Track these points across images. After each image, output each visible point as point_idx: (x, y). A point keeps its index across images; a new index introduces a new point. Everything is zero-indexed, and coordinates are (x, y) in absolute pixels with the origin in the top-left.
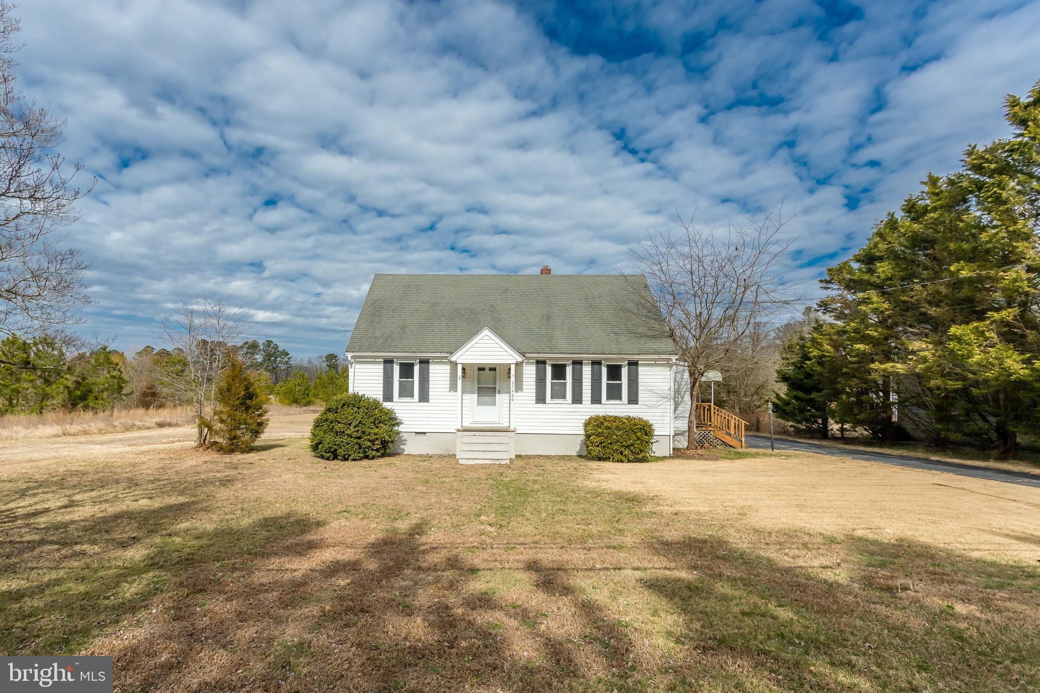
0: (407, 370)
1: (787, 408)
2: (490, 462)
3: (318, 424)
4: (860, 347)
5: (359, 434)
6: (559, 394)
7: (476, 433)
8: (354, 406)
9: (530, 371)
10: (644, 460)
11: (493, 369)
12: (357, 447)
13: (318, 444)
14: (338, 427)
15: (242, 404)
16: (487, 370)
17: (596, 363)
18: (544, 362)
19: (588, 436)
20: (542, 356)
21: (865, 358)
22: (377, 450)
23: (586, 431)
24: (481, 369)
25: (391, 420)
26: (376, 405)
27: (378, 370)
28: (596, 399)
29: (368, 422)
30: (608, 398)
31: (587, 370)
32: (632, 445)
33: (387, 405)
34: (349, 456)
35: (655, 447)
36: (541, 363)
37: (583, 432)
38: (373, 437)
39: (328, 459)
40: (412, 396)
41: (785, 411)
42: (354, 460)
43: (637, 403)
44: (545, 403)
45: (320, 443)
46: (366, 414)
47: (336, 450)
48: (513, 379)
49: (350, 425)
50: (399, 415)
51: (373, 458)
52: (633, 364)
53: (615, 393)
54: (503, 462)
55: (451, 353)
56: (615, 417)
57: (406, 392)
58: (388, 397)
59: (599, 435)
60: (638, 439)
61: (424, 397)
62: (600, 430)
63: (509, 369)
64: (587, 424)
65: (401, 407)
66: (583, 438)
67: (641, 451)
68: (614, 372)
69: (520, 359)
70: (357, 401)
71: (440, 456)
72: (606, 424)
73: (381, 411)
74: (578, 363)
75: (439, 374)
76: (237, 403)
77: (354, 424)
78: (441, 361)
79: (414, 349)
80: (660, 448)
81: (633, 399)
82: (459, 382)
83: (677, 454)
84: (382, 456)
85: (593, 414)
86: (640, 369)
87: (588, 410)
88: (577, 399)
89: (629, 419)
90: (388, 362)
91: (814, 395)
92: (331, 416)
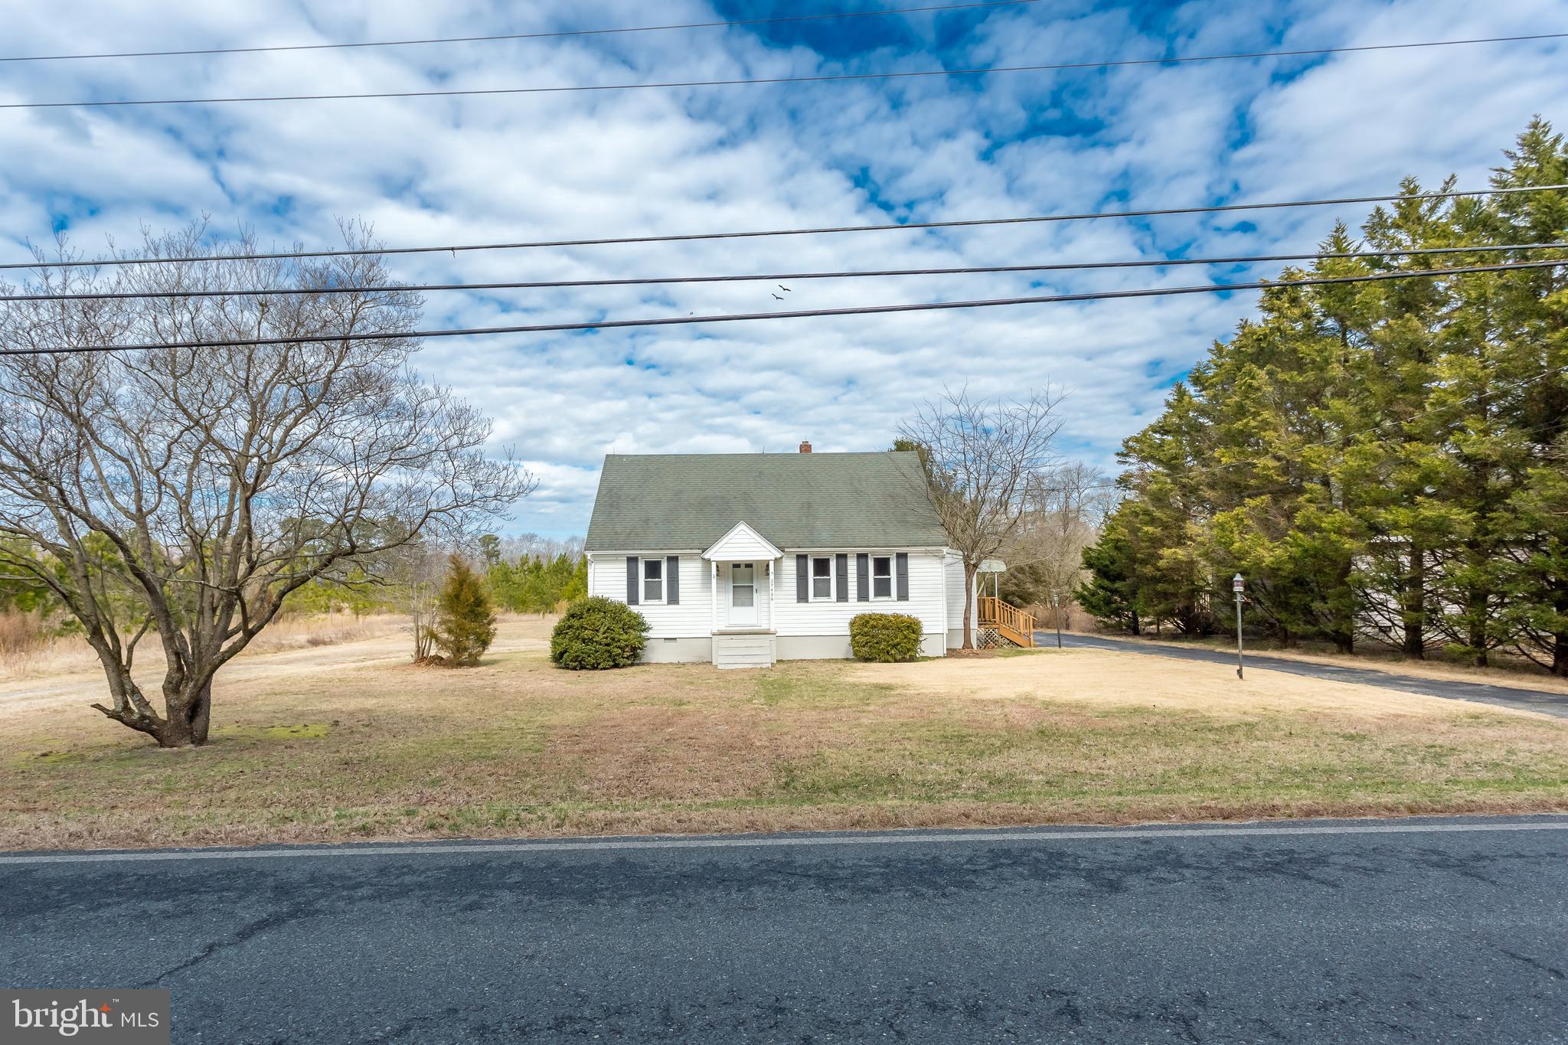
0: (653, 569)
1: (1093, 600)
2: (751, 666)
3: (559, 632)
4: (1150, 529)
5: (609, 640)
6: (822, 591)
8: (599, 611)
9: (790, 566)
10: (912, 659)
11: (749, 565)
12: (607, 655)
13: (562, 654)
14: (587, 634)
15: (472, 612)
16: (743, 567)
17: (862, 557)
18: (805, 557)
19: (854, 636)
20: (802, 551)
21: (1157, 542)
22: (627, 658)
23: (852, 631)
24: (736, 566)
25: (638, 625)
26: (622, 609)
27: (620, 570)
28: (863, 596)
29: (617, 627)
30: (877, 594)
31: (852, 566)
32: (898, 644)
33: (634, 609)
34: (599, 664)
35: (923, 645)
36: (802, 558)
37: (849, 633)
38: (623, 644)
39: (574, 669)
40: (660, 598)
41: (1091, 603)
42: (605, 669)
43: (907, 600)
44: (807, 601)
45: (565, 652)
46: (614, 619)
47: (583, 660)
48: (772, 576)
49: (597, 631)
50: (648, 620)
51: (624, 666)
52: (902, 557)
53: (883, 589)
54: (764, 666)
55: (704, 550)
56: (882, 615)
57: (653, 593)
58: (633, 599)
59: (866, 634)
60: (906, 637)
61: (673, 599)
62: (866, 629)
63: (768, 566)
64: (852, 624)
65: (650, 611)
66: (849, 639)
67: (909, 650)
68: (882, 566)
69: (779, 555)
70: (601, 606)
71: (693, 663)
72: (871, 622)
73: (630, 614)
74: (842, 558)
75: (689, 572)
76: (466, 610)
77: (602, 630)
78: (690, 557)
79: (661, 546)
80: (930, 646)
81: (903, 596)
82: (714, 581)
83: (952, 653)
84: (632, 665)
85: (859, 613)
86: (910, 562)
87: (855, 608)
88: (842, 596)
89: (897, 616)
90: (632, 561)
91: (1118, 585)
92: (576, 623)
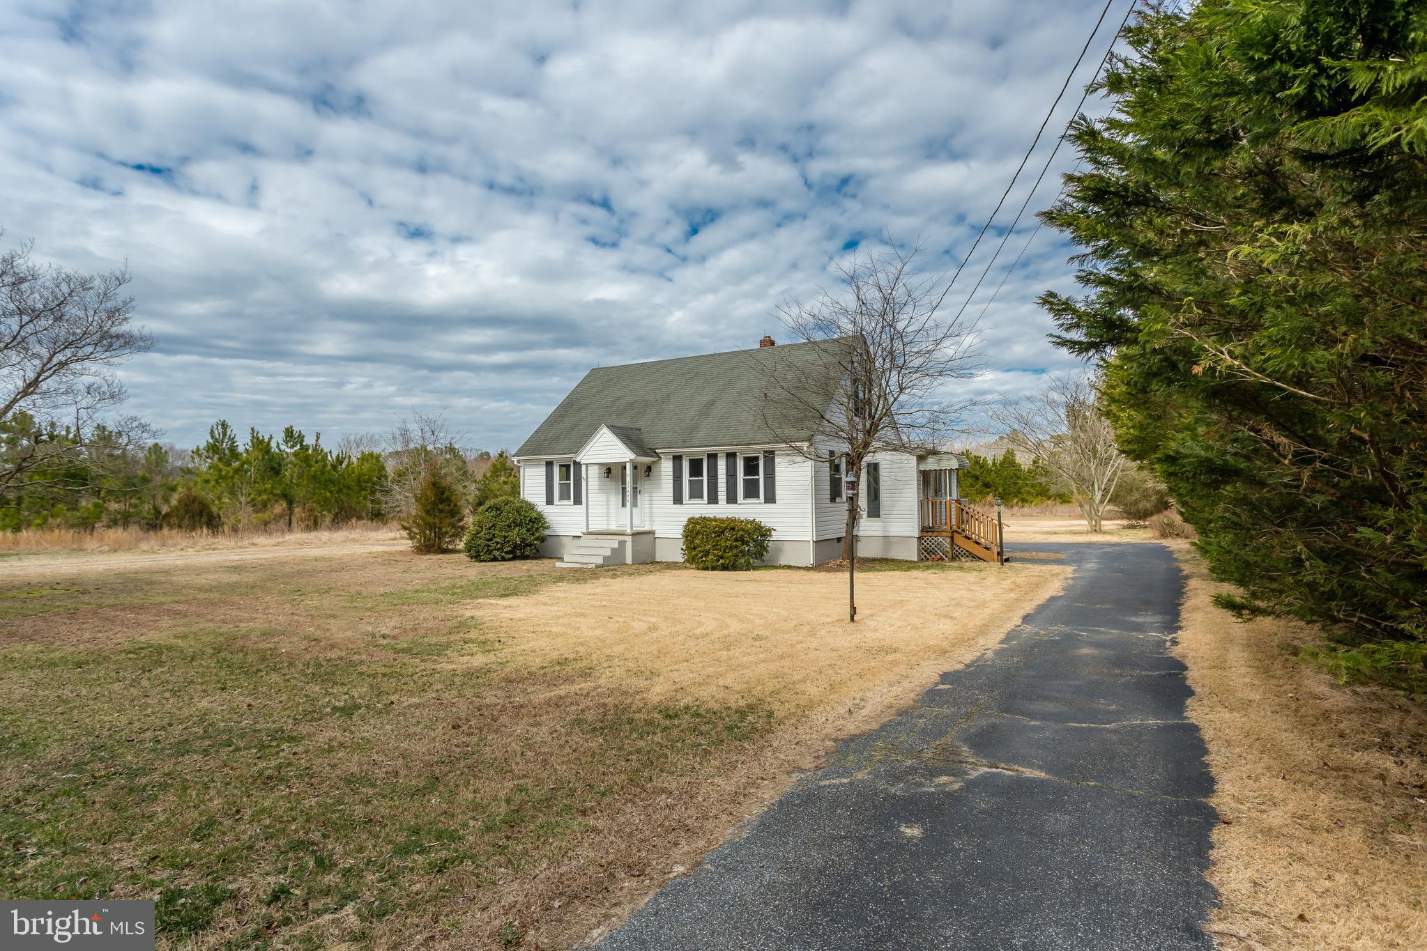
2: (578, 566)
6: (696, 493)
7: (609, 537)
9: (668, 468)
17: (731, 456)
18: (680, 458)
27: (541, 473)
28: (732, 499)
30: (746, 496)
31: (722, 464)
36: (678, 459)
40: (569, 499)
43: (775, 502)
44: (682, 503)
52: (770, 456)
53: (751, 491)
54: (590, 566)
57: (564, 495)
58: (548, 501)
61: (578, 499)
65: (559, 511)
68: (751, 466)
74: (713, 457)
81: (771, 498)
83: (818, 565)
86: (777, 460)
87: (725, 511)
88: (713, 497)
90: (549, 464)
